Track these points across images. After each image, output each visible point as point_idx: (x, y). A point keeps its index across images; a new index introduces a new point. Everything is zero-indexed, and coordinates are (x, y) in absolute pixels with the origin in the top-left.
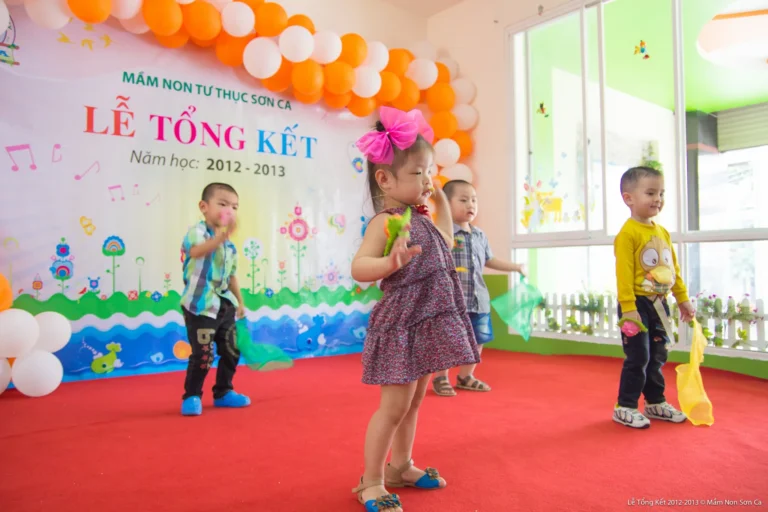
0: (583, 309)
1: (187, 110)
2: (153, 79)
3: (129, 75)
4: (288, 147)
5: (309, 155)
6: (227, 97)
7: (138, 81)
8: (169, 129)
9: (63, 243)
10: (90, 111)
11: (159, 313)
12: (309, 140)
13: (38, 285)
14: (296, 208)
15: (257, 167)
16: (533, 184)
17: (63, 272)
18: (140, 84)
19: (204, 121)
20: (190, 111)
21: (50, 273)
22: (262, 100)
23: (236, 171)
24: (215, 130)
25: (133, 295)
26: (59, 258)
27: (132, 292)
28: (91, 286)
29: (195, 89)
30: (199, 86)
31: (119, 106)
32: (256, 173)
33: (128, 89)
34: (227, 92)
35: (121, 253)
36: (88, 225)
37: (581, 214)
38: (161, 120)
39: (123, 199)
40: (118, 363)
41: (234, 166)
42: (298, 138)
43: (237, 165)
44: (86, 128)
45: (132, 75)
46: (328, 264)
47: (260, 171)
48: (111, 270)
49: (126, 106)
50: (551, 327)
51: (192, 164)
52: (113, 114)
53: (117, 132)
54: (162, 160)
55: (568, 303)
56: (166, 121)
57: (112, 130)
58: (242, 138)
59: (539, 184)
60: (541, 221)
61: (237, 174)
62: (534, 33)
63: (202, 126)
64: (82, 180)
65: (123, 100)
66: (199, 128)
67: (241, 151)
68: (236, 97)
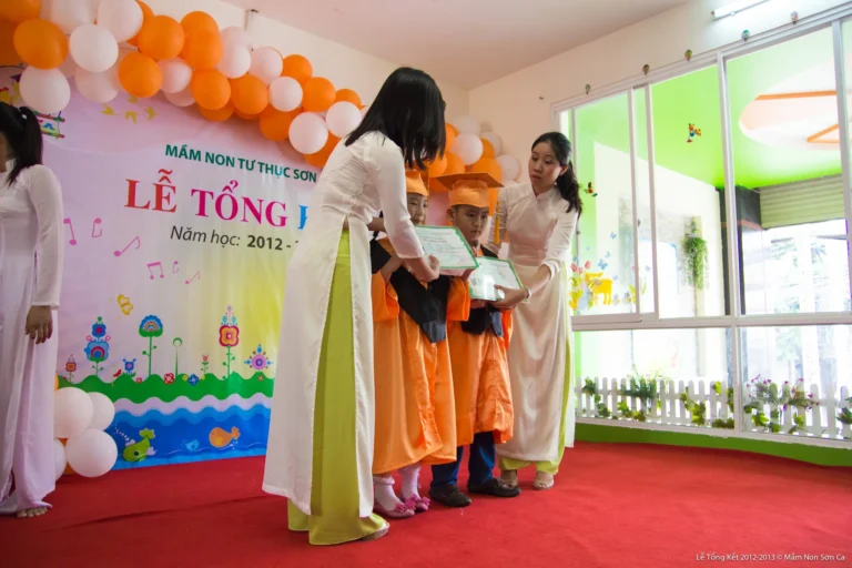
0: (634, 394)
1: (229, 184)
2: (195, 153)
3: (172, 148)
6: (269, 171)
7: (181, 154)
8: (210, 204)
9: (99, 323)
10: (133, 185)
11: (195, 398)
16: (582, 265)
17: (97, 353)
18: (183, 157)
19: (245, 196)
20: (232, 186)
21: (85, 355)
22: (304, 175)
23: (278, 248)
24: (256, 205)
25: (169, 379)
26: (94, 338)
27: (168, 375)
28: (126, 368)
29: (237, 163)
30: (242, 160)
31: (161, 180)
33: (170, 162)
34: (269, 166)
35: (159, 333)
36: (126, 305)
37: (632, 295)
38: (203, 194)
39: (162, 276)
40: (151, 452)
41: (275, 244)
43: (278, 242)
44: (126, 202)
45: (175, 148)
48: (148, 352)
49: (168, 180)
50: (601, 413)
51: (234, 241)
53: (158, 207)
54: (203, 236)
55: (619, 388)
56: (208, 196)
57: (153, 205)
58: (283, 214)
59: (587, 265)
60: (590, 304)
61: (278, 251)
62: (580, 111)
63: (243, 201)
64: (121, 256)
65: (166, 174)
66: (241, 204)
67: (283, 227)
68: (278, 172)
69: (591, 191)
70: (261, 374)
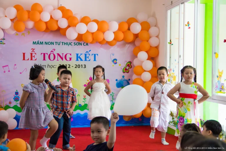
1: (52, 50)
2: (42, 42)
3: (35, 42)
4: (87, 58)
5: (95, 60)
6: (65, 44)
7: (37, 43)
8: (47, 57)
9: (17, 91)
10: (24, 54)
12: (95, 55)
13: (10, 103)
14: (90, 78)
15: (76, 66)
17: (17, 99)
18: (38, 44)
19: (58, 53)
20: (53, 51)
21: (13, 100)
22: (77, 44)
23: (69, 67)
24: (62, 56)
26: (16, 95)
29: (55, 44)
30: (56, 42)
31: (32, 52)
32: (76, 67)
33: (34, 46)
34: (65, 43)
38: (44, 54)
42: (91, 55)
43: (69, 66)
44: (23, 59)
45: (36, 42)
47: (77, 67)
49: (34, 52)
52: (30, 54)
53: (32, 59)
54: (45, 66)
56: (46, 54)
57: (30, 59)
58: (70, 57)
63: (57, 55)
64: (22, 73)
65: (33, 50)
66: (56, 55)
67: (70, 61)
68: (68, 44)
69: (171, 43)
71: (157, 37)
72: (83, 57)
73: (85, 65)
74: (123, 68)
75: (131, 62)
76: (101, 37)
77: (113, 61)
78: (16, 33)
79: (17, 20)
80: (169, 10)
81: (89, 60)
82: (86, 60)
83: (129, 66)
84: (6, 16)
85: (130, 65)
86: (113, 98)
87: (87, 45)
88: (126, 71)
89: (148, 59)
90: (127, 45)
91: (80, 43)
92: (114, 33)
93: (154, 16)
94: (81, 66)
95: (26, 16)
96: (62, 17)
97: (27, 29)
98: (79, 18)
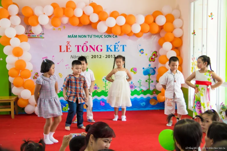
2: (76, 36)
4: (116, 49)
5: (123, 50)
6: (97, 37)
8: (80, 48)
10: (60, 46)
12: (123, 46)
15: (106, 56)
18: (73, 37)
19: (90, 45)
20: (86, 43)
22: (107, 36)
23: (100, 58)
24: (93, 47)
29: (87, 36)
30: (88, 35)
31: (67, 44)
32: (106, 58)
33: (69, 39)
34: (97, 36)
36: (61, 75)
38: (78, 46)
39: (69, 68)
41: (99, 56)
42: (120, 46)
43: (100, 56)
45: (70, 36)
46: (131, 83)
49: (69, 44)
51: (87, 57)
52: (66, 46)
53: (67, 51)
56: (80, 47)
57: (66, 51)
58: (101, 48)
59: (194, 58)
64: (59, 64)
65: (68, 42)
66: (89, 47)
67: (101, 52)
68: (99, 37)
69: (194, 33)
70: (96, 91)
71: (181, 28)
72: (112, 48)
73: (115, 55)
74: (149, 57)
75: (156, 52)
76: (128, 29)
77: (140, 51)
78: (53, 28)
79: (54, 16)
80: (192, 2)
81: (118, 50)
82: (115, 51)
83: (155, 56)
84: (44, 14)
85: (155, 54)
86: (140, 85)
87: (116, 37)
88: (152, 60)
89: (172, 49)
90: (152, 36)
91: (110, 36)
92: (141, 25)
93: (178, 8)
94: (111, 56)
95: (61, 12)
96: (94, 13)
97: (62, 24)
98: (108, 12)
